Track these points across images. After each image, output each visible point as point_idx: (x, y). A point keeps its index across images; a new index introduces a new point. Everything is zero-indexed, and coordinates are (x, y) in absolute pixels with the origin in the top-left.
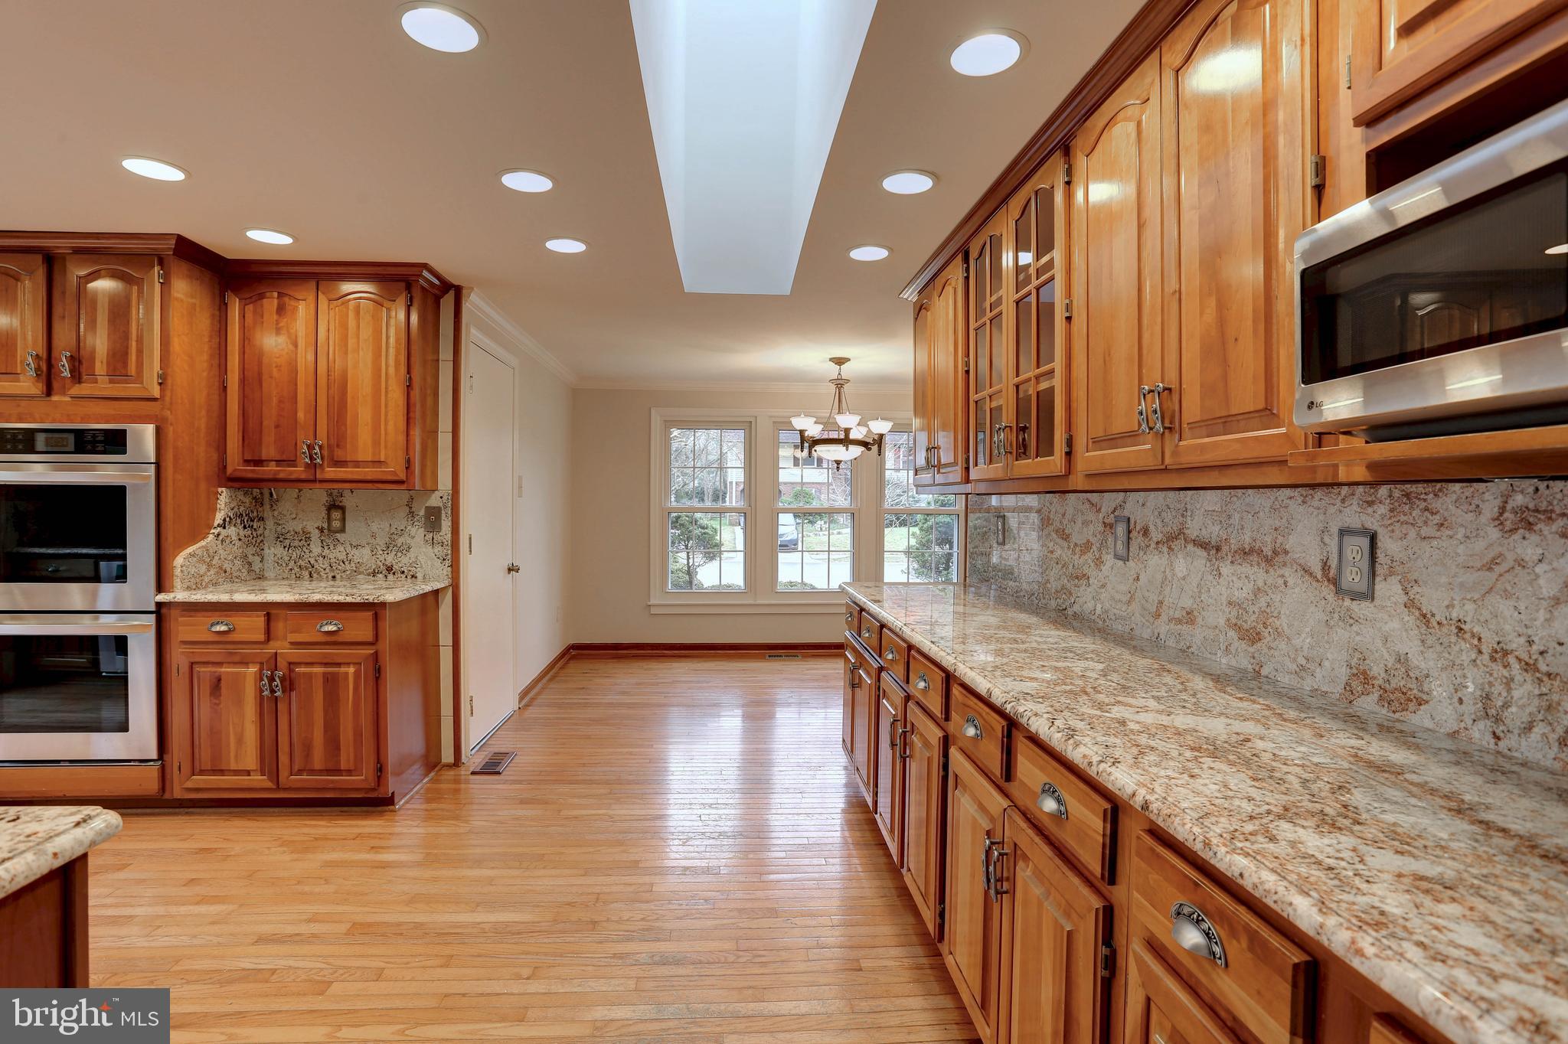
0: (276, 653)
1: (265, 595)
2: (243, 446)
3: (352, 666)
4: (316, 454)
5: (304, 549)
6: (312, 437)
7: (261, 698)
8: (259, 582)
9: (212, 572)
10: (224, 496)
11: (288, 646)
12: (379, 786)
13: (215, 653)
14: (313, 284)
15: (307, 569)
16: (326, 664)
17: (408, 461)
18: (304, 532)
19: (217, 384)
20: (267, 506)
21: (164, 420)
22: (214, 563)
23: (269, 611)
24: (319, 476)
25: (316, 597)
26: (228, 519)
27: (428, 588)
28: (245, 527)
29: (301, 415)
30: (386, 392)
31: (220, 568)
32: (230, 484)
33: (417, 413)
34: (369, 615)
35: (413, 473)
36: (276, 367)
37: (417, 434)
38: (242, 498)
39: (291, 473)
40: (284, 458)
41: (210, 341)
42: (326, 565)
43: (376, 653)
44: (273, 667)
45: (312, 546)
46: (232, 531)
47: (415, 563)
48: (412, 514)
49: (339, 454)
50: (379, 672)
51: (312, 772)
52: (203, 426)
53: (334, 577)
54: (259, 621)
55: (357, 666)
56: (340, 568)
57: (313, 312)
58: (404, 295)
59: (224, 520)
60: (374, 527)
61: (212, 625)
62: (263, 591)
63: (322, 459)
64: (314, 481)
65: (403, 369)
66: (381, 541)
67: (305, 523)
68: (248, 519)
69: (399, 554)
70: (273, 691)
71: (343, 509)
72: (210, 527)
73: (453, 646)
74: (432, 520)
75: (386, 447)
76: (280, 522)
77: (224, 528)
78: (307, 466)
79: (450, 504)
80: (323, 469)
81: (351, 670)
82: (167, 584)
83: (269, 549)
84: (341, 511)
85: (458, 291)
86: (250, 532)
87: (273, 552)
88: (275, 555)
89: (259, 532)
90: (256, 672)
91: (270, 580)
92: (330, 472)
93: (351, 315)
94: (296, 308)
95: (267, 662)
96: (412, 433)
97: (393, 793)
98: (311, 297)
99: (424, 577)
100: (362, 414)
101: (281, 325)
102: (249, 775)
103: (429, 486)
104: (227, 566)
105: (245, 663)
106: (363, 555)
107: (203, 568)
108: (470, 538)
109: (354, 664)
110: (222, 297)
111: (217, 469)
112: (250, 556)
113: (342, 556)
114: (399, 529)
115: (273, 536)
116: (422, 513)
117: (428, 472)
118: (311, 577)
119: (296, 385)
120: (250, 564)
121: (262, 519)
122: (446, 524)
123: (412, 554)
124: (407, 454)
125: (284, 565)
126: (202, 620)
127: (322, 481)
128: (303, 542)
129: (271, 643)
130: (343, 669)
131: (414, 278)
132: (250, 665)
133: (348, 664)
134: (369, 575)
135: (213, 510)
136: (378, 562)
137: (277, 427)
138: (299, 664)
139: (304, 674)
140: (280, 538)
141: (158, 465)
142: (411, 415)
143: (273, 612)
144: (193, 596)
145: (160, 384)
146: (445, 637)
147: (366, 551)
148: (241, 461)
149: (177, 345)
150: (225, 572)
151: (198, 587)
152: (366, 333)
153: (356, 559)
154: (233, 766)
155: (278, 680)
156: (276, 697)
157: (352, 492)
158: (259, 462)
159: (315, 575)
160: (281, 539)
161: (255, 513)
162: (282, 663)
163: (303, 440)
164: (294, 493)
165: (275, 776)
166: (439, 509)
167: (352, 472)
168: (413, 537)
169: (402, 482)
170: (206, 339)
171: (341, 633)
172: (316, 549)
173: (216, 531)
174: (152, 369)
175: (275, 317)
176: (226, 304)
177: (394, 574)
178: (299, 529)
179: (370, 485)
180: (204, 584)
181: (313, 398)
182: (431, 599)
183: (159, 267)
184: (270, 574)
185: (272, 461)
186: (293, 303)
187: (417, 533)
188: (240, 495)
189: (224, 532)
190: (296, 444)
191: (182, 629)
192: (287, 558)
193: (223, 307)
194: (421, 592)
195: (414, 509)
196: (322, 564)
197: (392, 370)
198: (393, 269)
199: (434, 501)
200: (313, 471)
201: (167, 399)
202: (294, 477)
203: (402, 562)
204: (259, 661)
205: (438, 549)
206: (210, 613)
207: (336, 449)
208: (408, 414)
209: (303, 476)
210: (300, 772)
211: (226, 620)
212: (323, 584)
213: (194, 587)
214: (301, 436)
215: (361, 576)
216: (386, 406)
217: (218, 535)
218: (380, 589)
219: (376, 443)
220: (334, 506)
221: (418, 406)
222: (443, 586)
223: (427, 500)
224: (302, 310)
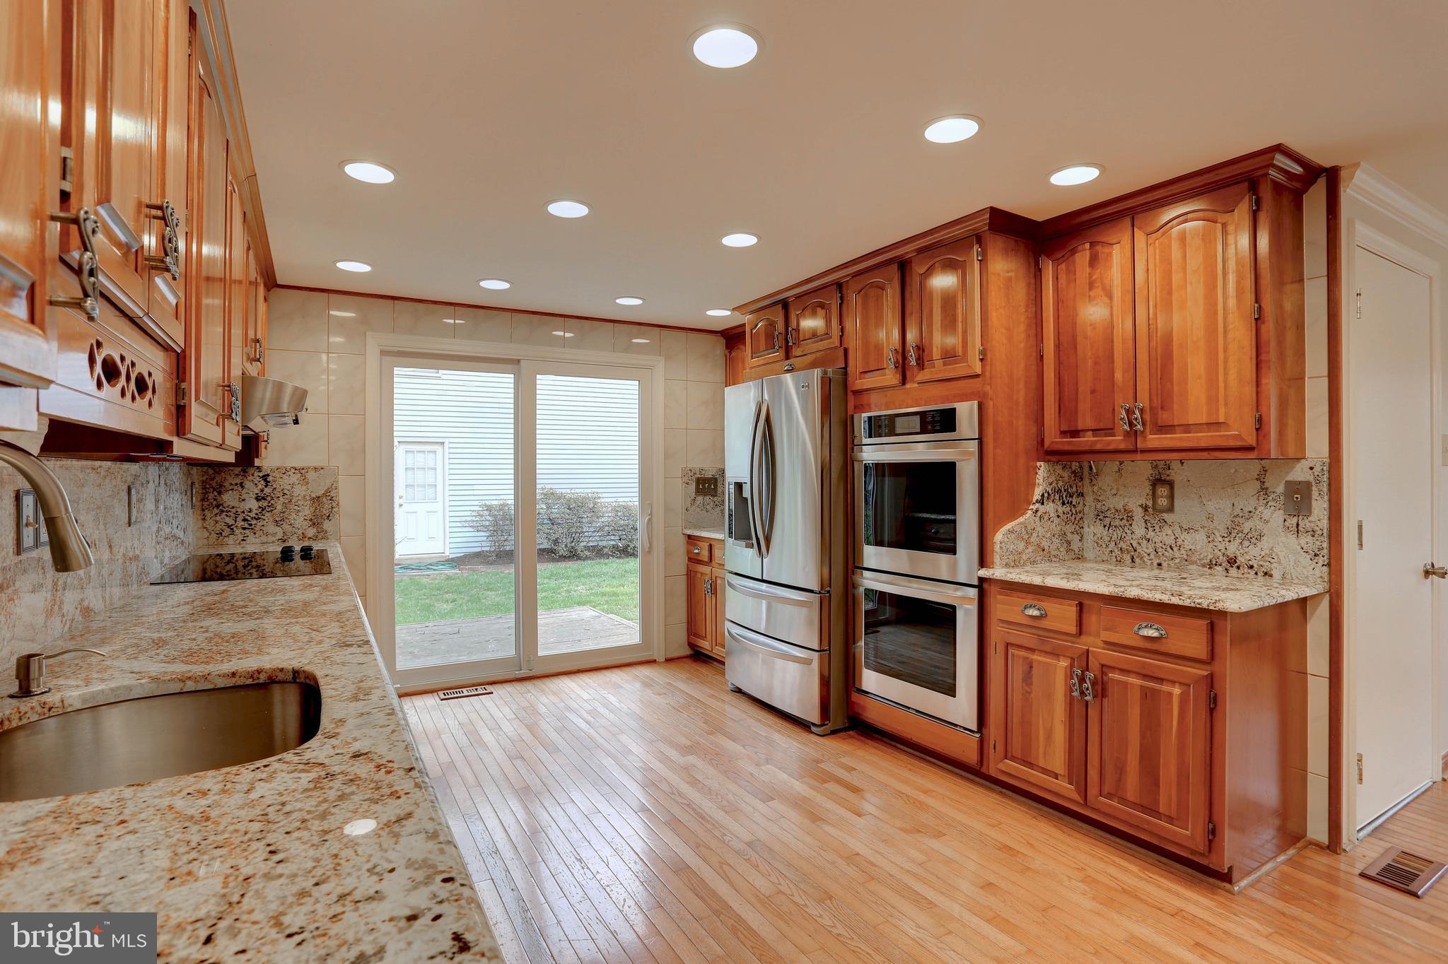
0: (1088, 650)
1: (1077, 582)
2: (1060, 416)
3: (1177, 685)
4: (1136, 419)
5: (1126, 530)
6: (1132, 400)
7: (1071, 702)
8: (1075, 564)
9: (1030, 549)
10: (1042, 470)
11: (1102, 645)
12: (1210, 851)
13: (1026, 638)
14: (1128, 221)
15: (1128, 552)
16: (1145, 677)
17: (1260, 420)
18: (1125, 510)
19: (1034, 354)
20: (1087, 481)
21: (985, 395)
22: (1032, 540)
23: (1082, 601)
24: (1140, 445)
25: (1133, 592)
26: (1046, 495)
27: (1290, 595)
28: (1063, 504)
29: (1118, 375)
30: (1225, 332)
31: (1038, 545)
32: (1049, 457)
33: (1272, 355)
34: (1202, 624)
35: (1267, 435)
36: (1091, 325)
37: (1271, 384)
38: (1060, 471)
39: (1109, 443)
40: (1102, 426)
41: (1026, 311)
42: (1151, 550)
43: (1211, 676)
44: (1084, 664)
45: (1135, 527)
46: (1050, 507)
47: (1270, 557)
48: (1264, 490)
49: (1164, 417)
50: (1215, 702)
51: (1123, 801)
52: (1021, 400)
53: (1160, 565)
54: (1071, 610)
55: (1185, 688)
56: (1167, 554)
57: (1129, 254)
58: (1247, 197)
59: (1043, 495)
60: (1211, 506)
61: (1026, 608)
62: (1078, 576)
63: (1144, 424)
64: (1135, 451)
65: (1249, 297)
66: (1220, 526)
67: (1126, 500)
68: (1067, 495)
69: (1246, 543)
70: (1082, 693)
71: (1171, 484)
72: (1029, 502)
73: (1330, 679)
74: (1298, 498)
75: (1226, 404)
76: (1100, 498)
77: (1043, 504)
78: (1127, 434)
79: (1325, 478)
80: (1145, 437)
81: (1177, 691)
82: (988, 559)
83: (1089, 527)
84: (1168, 487)
85: (1332, 177)
86: (1068, 509)
87: (1093, 530)
88: (1095, 534)
89: (1078, 509)
90: (1066, 667)
91: (1090, 561)
92: (1154, 440)
93: (1175, 246)
94: (1110, 255)
95: (1080, 656)
96: (1264, 381)
97: (1230, 868)
98: (1126, 238)
99: (1284, 577)
100: (1193, 366)
101: (1094, 277)
102: (1057, 779)
103: (1291, 452)
104: (1045, 544)
105: (1055, 654)
106: (1195, 541)
107: (1021, 545)
108: (1360, 527)
109: (1181, 683)
110: (1037, 263)
111: (1035, 442)
112: (1069, 535)
113: (1170, 541)
114: (1246, 510)
115: (1092, 515)
116: (1281, 489)
117: (1290, 433)
118: (1133, 561)
119: (1112, 342)
120: (1069, 543)
121: (1081, 495)
122: (1320, 507)
123: (1265, 544)
124: (1257, 411)
125: (1104, 546)
126: (1018, 600)
127: (1143, 451)
128: (1124, 522)
129: (1083, 637)
130: (1165, 688)
131: (1260, 172)
132: (1061, 658)
133: (1173, 682)
134: (1204, 566)
135: (1031, 485)
136: (1216, 551)
137: (1093, 392)
138: (1113, 668)
139: (1119, 682)
140: (1100, 515)
141: (981, 440)
142: (1263, 357)
143: (1086, 602)
144: (1009, 575)
145: (982, 360)
146: (1317, 662)
147: (1200, 537)
148: (1058, 433)
149: (995, 317)
150: (1043, 550)
151: (1015, 564)
152: (1195, 261)
153: (1187, 545)
154: (1042, 763)
155: (1088, 682)
156: (1087, 702)
157: (1182, 463)
158: (1075, 433)
159: (1137, 560)
160: (1101, 517)
161: (1074, 489)
162: (1094, 664)
163: (1122, 402)
164: (1115, 466)
165: (1084, 791)
166: (1308, 484)
167: (1181, 439)
168: (1267, 522)
169: (1250, 449)
170: (1023, 309)
171: (1164, 641)
172: (1139, 530)
173: (1034, 507)
174: (974, 346)
175: (1088, 270)
176: (1040, 270)
177: (1238, 568)
178: (1120, 507)
179: (1205, 454)
180: (1022, 561)
181: (1131, 353)
182: (1295, 611)
183: (978, 246)
184: (1089, 554)
185: (1088, 430)
186: (1106, 250)
187: (1274, 516)
188: (1058, 468)
189: (1042, 509)
190: (1114, 410)
191: (1001, 608)
192: (1107, 539)
193: (1038, 273)
194: (1280, 600)
195: (1267, 485)
196: (1145, 548)
197: (1232, 302)
198: (1230, 168)
199: (1299, 473)
200: (1133, 439)
201: (987, 374)
202: (1111, 447)
203: (1252, 553)
204: (1071, 656)
205: (1306, 540)
206: (1024, 595)
207: (1160, 412)
208: (1257, 356)
209: (1122, 446)
210: (1110, 796)
211: (1039, 604)
212: (1145, 574)
213: (1013, 564)
214: (1119, 400)
215: (1193, 567)
216: (1225, 350)
217: (1037, 511)
218: (1218, 589)
219: (1212, 400)
220: (1160, 481)
221: (1273, 344)
222: (1314, 592)
223: (1288, 473)
224: (1117, 256)
